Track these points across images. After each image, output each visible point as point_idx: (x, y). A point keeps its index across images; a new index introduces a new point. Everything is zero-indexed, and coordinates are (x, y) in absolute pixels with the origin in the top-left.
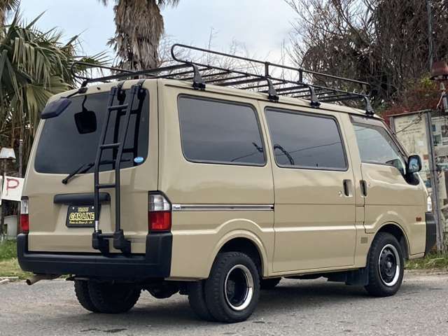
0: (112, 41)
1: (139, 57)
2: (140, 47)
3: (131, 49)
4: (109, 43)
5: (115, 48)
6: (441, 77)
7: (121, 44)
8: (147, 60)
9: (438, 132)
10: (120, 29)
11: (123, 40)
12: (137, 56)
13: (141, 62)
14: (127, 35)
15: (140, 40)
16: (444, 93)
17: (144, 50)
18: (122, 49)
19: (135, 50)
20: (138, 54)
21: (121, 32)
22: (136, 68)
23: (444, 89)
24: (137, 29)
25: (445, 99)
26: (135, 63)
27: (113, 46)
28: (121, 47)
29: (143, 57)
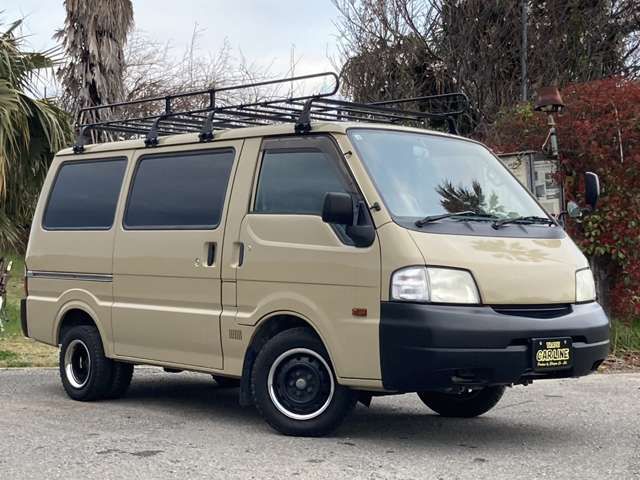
0: (60, 33)
1: (97, 56)
2: (99, 43)
3: (87, 46)
4: (56, 35)
5: (64, 43)
6: (550, 107)
7: (73, 38)
8: (109, 62)
9: (541, 181)
10: (72, 17)
11: (76, 32)
12: (94, 56)
13: (100, 64)
14: (82, 27)
15: (99, 34)
16: (552, 130)
17: (104, 48)
18: (74, 44)
19: (92, 48)
20: (96, 54)
21: (73, 22)
22: (92, 72)
23: (553, 123)
24: (96, 19)
25: (554, 138)
26: (92, 65)
27: (62, 40)
28: (73, 43)
29: (103, 58)
